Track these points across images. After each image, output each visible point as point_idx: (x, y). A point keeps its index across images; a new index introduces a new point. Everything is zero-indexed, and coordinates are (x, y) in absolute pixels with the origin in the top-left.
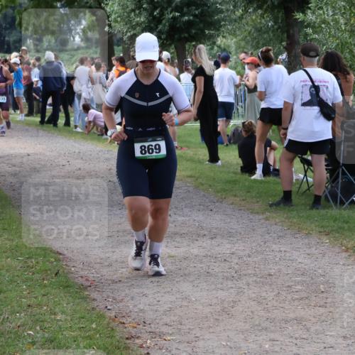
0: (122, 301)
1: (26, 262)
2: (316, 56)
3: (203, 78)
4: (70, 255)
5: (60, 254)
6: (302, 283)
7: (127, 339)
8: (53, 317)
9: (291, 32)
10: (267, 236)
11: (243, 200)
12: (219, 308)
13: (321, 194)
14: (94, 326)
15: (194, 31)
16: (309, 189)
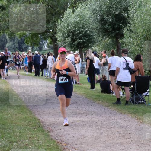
0: (61, 136)
1: (29, 123)
2: (126, 54)
3: (89, 60)
4: (44, 120)
5: (40, 120)
6: (122, 131)
7: (63, 149)
8: (38, 141)
9: (118, 45)
10: (110, 114)
11: (102, 102)
12: (94, 139)
13: (128, 100)
14: (52, 145)
15: (85, 45)
16: (124, 98)
